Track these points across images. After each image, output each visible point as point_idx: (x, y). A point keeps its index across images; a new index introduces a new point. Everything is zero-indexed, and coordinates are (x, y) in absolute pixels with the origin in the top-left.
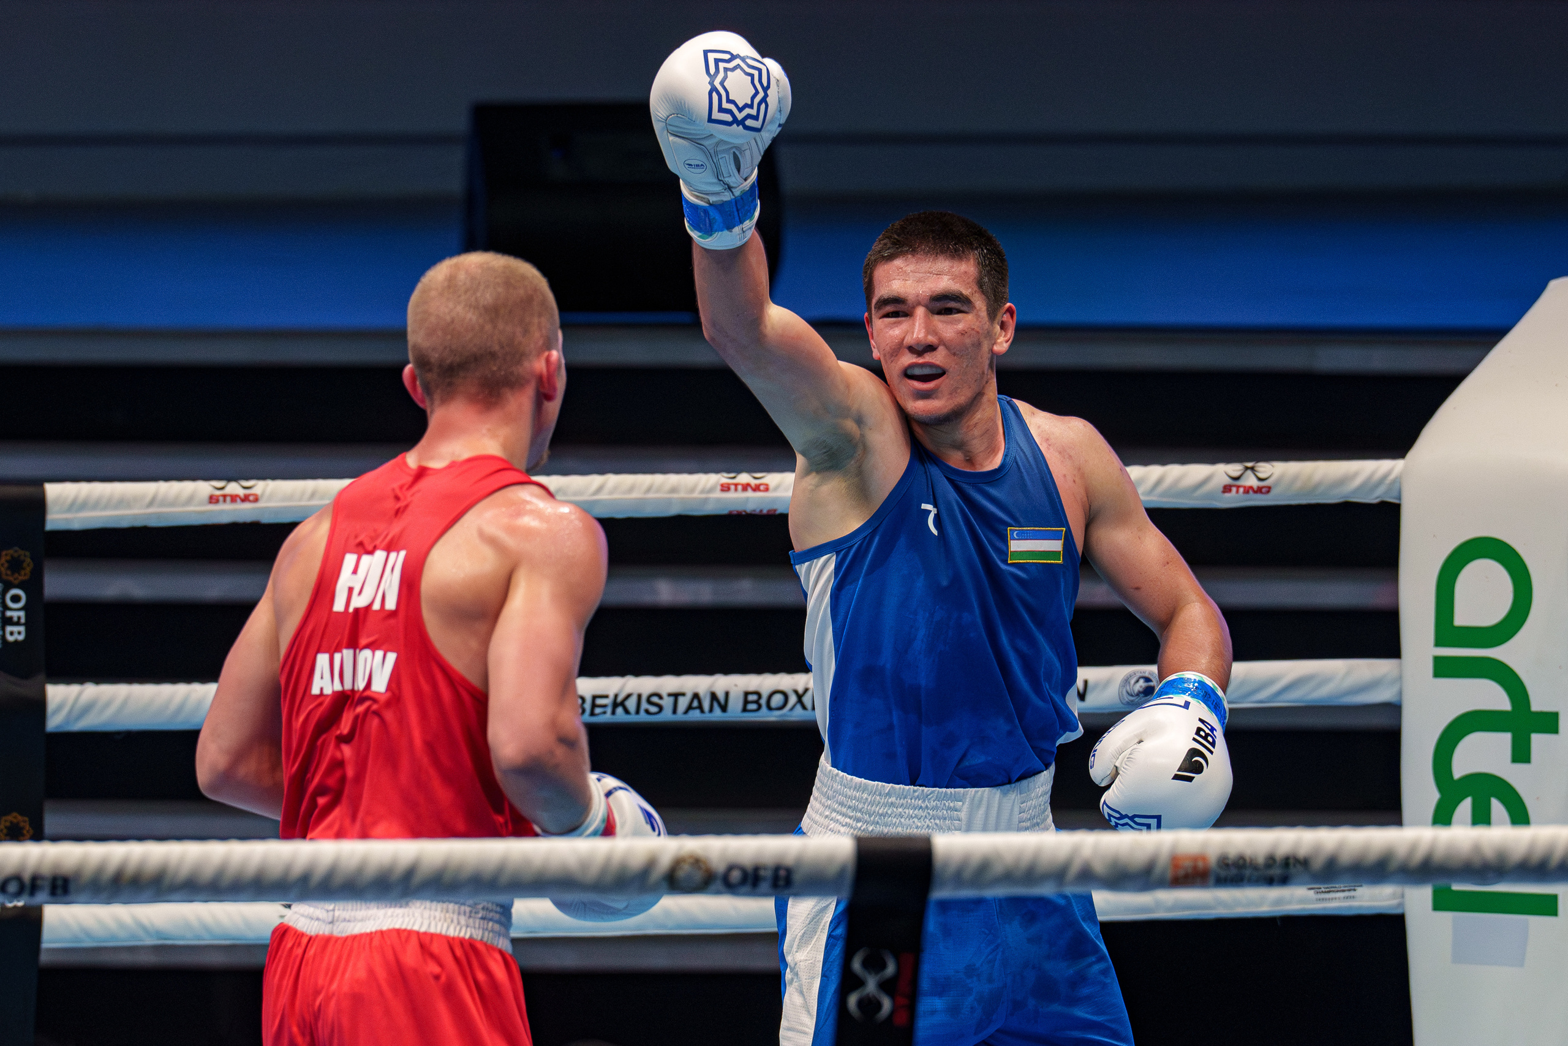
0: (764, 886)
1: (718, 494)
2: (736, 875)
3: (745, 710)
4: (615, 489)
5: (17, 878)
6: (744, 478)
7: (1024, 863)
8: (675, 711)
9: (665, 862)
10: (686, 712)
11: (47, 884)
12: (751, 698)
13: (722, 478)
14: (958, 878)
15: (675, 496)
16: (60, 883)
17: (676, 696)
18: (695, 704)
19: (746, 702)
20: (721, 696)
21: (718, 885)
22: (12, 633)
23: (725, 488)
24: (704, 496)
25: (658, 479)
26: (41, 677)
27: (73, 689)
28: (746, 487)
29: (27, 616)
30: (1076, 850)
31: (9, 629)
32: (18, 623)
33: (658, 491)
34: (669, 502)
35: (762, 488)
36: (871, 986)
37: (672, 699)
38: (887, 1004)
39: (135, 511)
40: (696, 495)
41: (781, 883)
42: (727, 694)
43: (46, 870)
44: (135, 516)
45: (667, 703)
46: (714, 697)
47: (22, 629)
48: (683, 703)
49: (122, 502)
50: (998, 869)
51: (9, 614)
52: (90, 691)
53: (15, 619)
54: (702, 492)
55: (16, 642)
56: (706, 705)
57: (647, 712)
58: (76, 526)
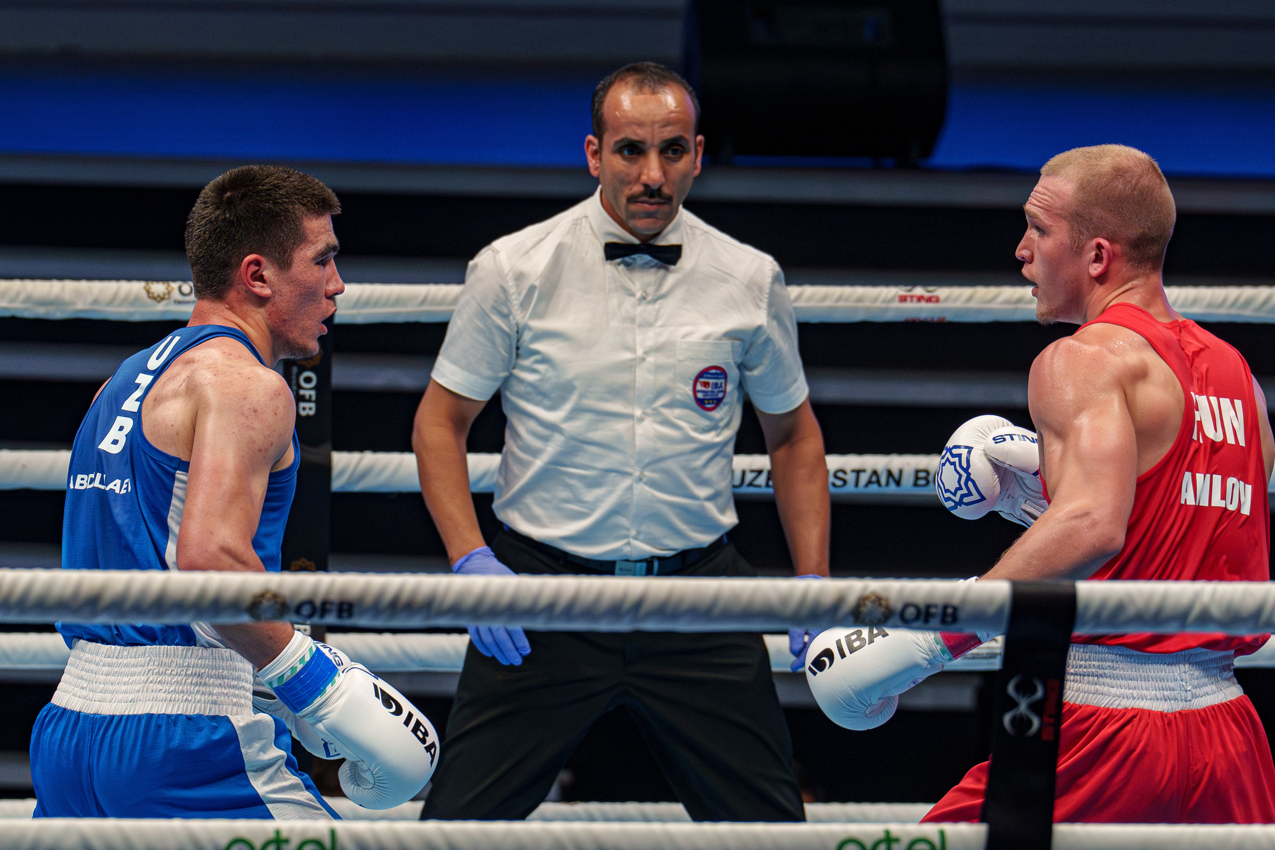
0: (935, 622)
1: (897, 304)
2: (911, 611)
3: (915, 484)
4: (810, 298)
5: (310, 602)
6: (919, 291)
7: (1153, 607)
8: (857, 485)
9: (852, 600)
10: (866, 485)
11: (334, 608)
12: (922, 475)
13: (900, 291)
14: (1097, 618)
15: (861, 305)
16: (345, 607)
17: (858, 472)
18: (874, 479)
19: (917, 478)
20: (896, 473)
21: (896, 619)
22: (304, 409)
23: (903, 299)
24: (884, 305)
25: (847, 290)
26: (329, 445)
27: (355, 457)
28: (920, 299)
29: (317, 395)
30: (1197, 595)
31: (302, 405)
32: (309, 401)
33: (847, 299)
34: (855, 309)
35: (933, 299)
36: (1023, 707)
37: (854, 475)
38: (1036, 722)
39: (409, 309)
40: (878, 304)
41: (949, 619)
42: (901, 472)
43: (334, 597)
44: (409, 313)
45: (850, 478)
46: (890, 474)
47: (313, 405)
48: (864, 478)
49: (399, 301)
50: (1131, 611)
51: (302, 392)
52: (369, 458)
53: (307, 397)
54: (884, 301)
55: (308, 416)
56: (883, 480)
57: (834, 485)
58: (360, 320)
